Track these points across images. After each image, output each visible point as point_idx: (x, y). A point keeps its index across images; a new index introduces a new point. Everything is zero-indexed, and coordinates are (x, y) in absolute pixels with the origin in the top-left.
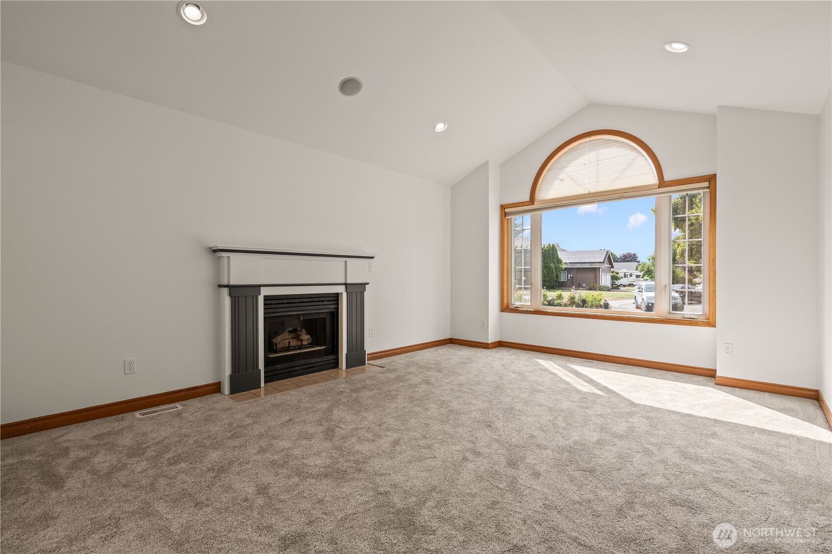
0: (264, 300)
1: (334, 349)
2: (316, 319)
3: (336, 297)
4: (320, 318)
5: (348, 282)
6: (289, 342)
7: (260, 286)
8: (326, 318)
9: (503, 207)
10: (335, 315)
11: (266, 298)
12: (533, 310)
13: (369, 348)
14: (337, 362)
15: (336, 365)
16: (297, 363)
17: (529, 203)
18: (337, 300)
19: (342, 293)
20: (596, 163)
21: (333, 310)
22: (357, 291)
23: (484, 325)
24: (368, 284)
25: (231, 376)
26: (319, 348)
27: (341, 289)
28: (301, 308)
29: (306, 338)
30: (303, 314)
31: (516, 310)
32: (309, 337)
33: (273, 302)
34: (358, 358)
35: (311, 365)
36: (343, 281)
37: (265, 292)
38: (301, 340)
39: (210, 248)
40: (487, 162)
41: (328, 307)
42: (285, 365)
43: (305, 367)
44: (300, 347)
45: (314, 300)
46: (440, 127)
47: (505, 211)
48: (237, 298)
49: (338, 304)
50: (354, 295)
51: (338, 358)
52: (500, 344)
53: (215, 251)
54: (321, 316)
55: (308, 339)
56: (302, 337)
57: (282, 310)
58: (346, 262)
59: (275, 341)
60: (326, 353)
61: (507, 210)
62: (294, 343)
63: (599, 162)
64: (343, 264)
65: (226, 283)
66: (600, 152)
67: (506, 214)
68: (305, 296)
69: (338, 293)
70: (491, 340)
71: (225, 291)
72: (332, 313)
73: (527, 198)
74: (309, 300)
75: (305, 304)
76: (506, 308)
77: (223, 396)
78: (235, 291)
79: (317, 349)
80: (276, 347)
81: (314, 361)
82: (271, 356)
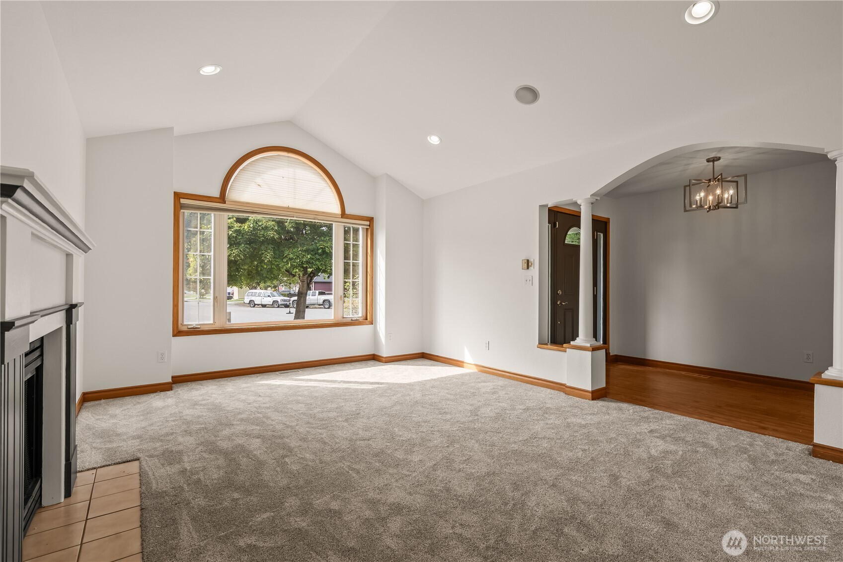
9: (179, 196)
12: (219, 329)
18: (42, 347)
19: (62, 329)
23: (162, 358)
40: (171, 127)
47: (180, 201)
49: (42, 355)
58: (68, 256)
61: (183, 201)
67: (180, 206)
73: (216, 194)
76: (180, 330)
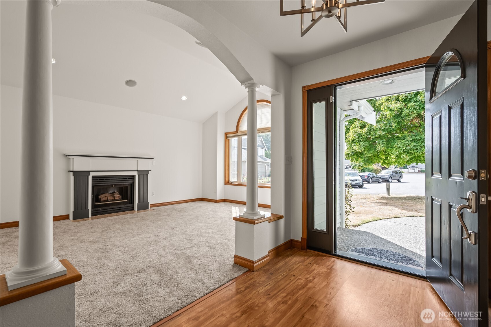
0: (92, 178)
1: (132, 202)
2: (122, 187)
3: (133, 177)
4: (124, 187)
5: (139, 170)
6: (108, 198)
7: (89, 172)
8: (128, 187)
9: (226, 134)
10: (132, 185)
11: (93, 177)
12: (237, 184)
13: (151, 201)
14: (134, 208)
15: (133, 209)
16: (110, 207)
17: (235, 132)
18: (134, 178)
19: (135, 175)
20: (261, 115)
21: (132, 183)
22: (144, 174)
23: (215, 191)
24: (150, 171)
25: (74, 212)
26: (123, 201)
27: (135, 173)
28: (113, 182)
29: (117, 196)
30: (114, 185)
31: (231, 184)
32: (119, 195)
33: (98, 179)
34: (144, 206)
35: (118, 209)
36: (136, 170)
37: (92, 174)
38: (115, 197)
39: (65, 154)
40: (217, 112)
41: (128, 181)
42: (104, 208)
43: (115, 209)
44: (114, 200)
45: (120, 178)
46: (184, 98)
47: (227, 136)
48: (77, 177)
49: (134, 180)
50: (142, 176)
51: (134, 206)
52: (224, 201)
53: (67, 156)
54: (125, 186)
55: (119, 197)
56: (115, 196)
57: (103, 182)
58: (138, 160)
59: (100, 197)
60: (127, 203)
61: (228, 135)
62: (110, 198)
63: (262, 114)
64: (137, 161)
65: (71, 170)
66: (263, 109)
67: (227, 137)
68: (115, 176)
69: (134, 175)
70: (218, 198)
71: (72, 173)
72: (131, 184)
73: (235, 130)
74: (118, 178)
75: (115, 180)
76: (227, 183)
77: (69, 220)
78: (77, 174)
79: (122, 201)
80: (101, 200)
81: (120, 206)
82: (97, 204)
